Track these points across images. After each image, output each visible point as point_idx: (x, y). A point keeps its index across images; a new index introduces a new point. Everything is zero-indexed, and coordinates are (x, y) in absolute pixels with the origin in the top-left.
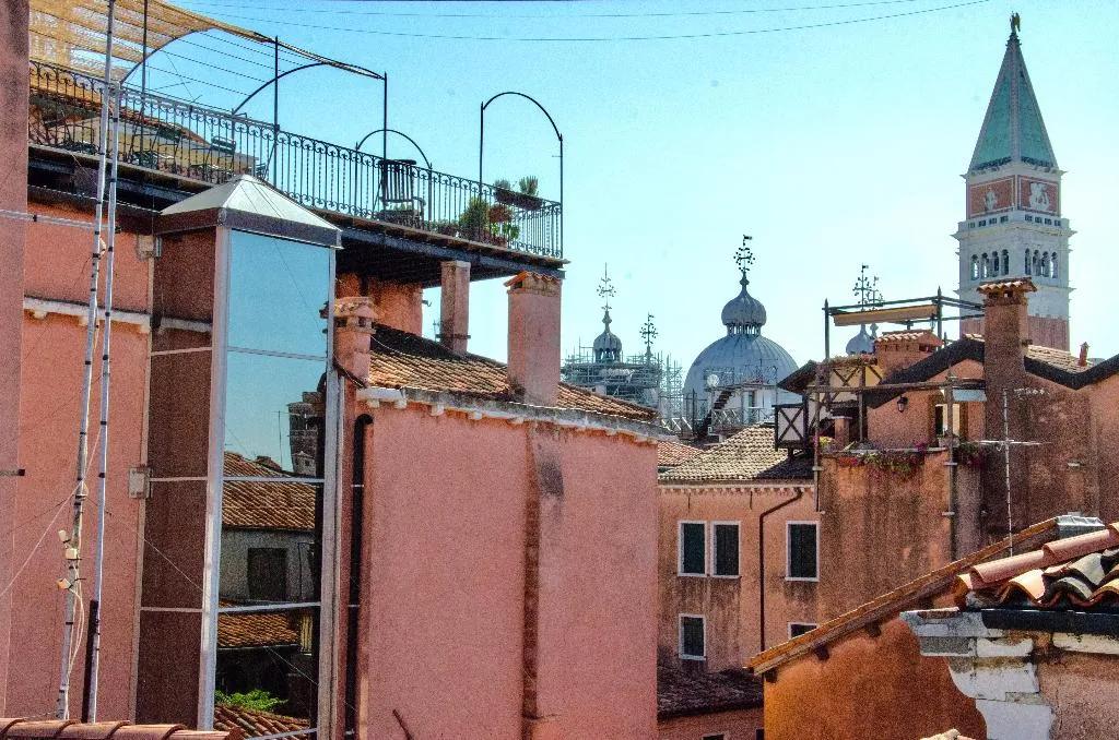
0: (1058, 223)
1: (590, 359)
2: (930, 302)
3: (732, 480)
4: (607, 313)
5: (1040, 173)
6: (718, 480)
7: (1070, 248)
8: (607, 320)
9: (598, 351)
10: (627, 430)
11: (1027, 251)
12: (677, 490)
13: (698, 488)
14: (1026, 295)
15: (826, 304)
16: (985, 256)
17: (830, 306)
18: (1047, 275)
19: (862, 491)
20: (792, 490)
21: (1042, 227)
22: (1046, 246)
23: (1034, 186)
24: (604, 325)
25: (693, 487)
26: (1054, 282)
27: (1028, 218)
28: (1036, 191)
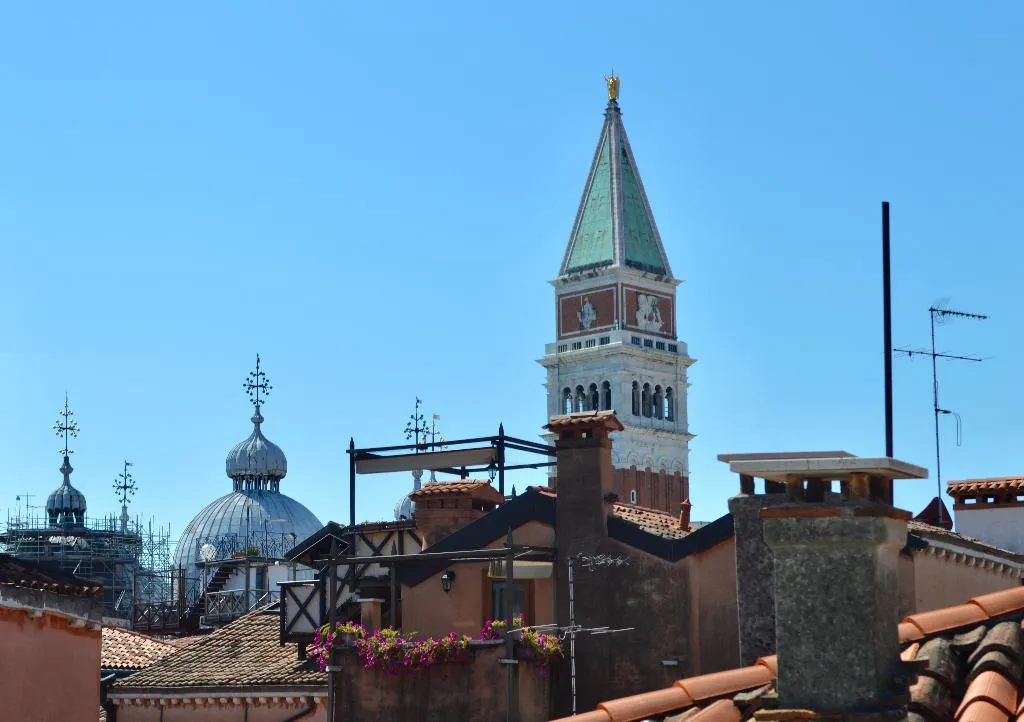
0: (673, 348)
1: (41, 522)
2: (488, 444)
3: (222, 687)
4: (66, 459)
5: (648, 282)
6: (200, 687)
7: (688, 381)
8: (67, 469)
9: (53, 512)
10: (56, 611)
11: (635, 384)
12: (146, 702)
13: (174, 698)
14: (611, 435)
15: (352, 444)
16: (580, 389)
17: (356, 447)
18: (660, 416)
19: (391, 700)
20: (303, 700)
21: (654, 352)
22: (658, 377)
23: (642, 298)
24: (61, 476)
25: (168, 696)
26: (668, 424)
27: (635, 341)
28: (645, 305)
